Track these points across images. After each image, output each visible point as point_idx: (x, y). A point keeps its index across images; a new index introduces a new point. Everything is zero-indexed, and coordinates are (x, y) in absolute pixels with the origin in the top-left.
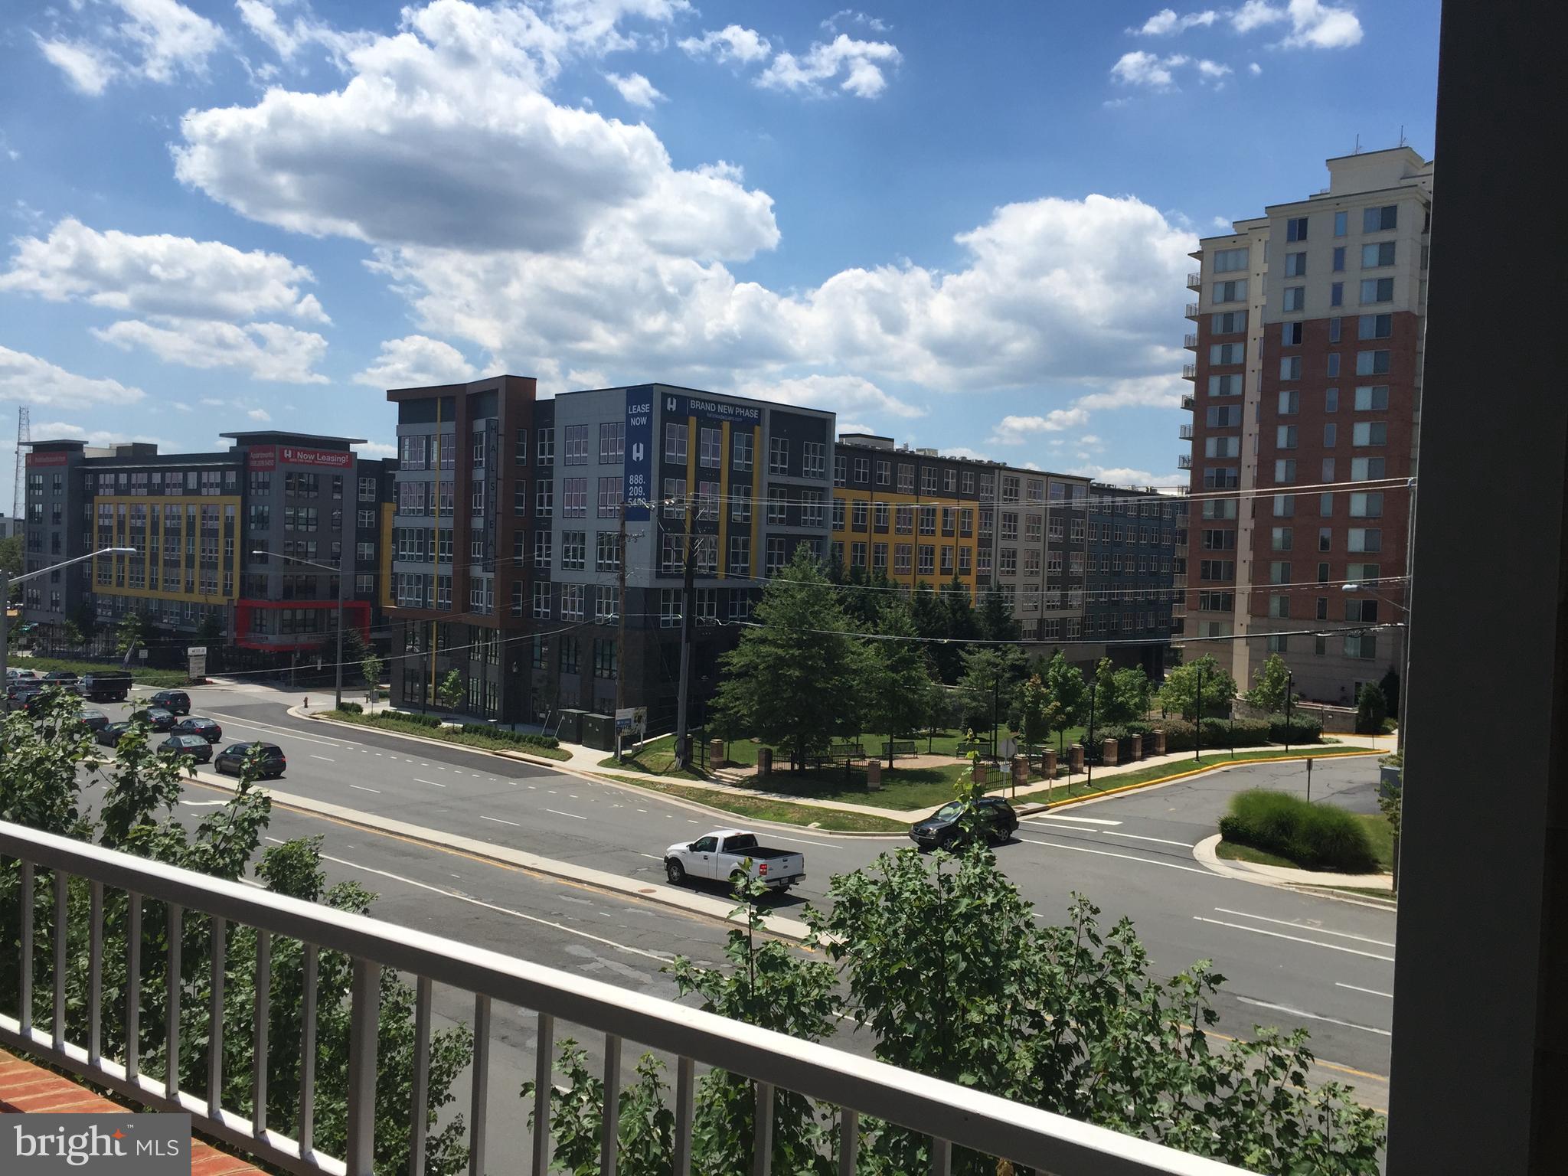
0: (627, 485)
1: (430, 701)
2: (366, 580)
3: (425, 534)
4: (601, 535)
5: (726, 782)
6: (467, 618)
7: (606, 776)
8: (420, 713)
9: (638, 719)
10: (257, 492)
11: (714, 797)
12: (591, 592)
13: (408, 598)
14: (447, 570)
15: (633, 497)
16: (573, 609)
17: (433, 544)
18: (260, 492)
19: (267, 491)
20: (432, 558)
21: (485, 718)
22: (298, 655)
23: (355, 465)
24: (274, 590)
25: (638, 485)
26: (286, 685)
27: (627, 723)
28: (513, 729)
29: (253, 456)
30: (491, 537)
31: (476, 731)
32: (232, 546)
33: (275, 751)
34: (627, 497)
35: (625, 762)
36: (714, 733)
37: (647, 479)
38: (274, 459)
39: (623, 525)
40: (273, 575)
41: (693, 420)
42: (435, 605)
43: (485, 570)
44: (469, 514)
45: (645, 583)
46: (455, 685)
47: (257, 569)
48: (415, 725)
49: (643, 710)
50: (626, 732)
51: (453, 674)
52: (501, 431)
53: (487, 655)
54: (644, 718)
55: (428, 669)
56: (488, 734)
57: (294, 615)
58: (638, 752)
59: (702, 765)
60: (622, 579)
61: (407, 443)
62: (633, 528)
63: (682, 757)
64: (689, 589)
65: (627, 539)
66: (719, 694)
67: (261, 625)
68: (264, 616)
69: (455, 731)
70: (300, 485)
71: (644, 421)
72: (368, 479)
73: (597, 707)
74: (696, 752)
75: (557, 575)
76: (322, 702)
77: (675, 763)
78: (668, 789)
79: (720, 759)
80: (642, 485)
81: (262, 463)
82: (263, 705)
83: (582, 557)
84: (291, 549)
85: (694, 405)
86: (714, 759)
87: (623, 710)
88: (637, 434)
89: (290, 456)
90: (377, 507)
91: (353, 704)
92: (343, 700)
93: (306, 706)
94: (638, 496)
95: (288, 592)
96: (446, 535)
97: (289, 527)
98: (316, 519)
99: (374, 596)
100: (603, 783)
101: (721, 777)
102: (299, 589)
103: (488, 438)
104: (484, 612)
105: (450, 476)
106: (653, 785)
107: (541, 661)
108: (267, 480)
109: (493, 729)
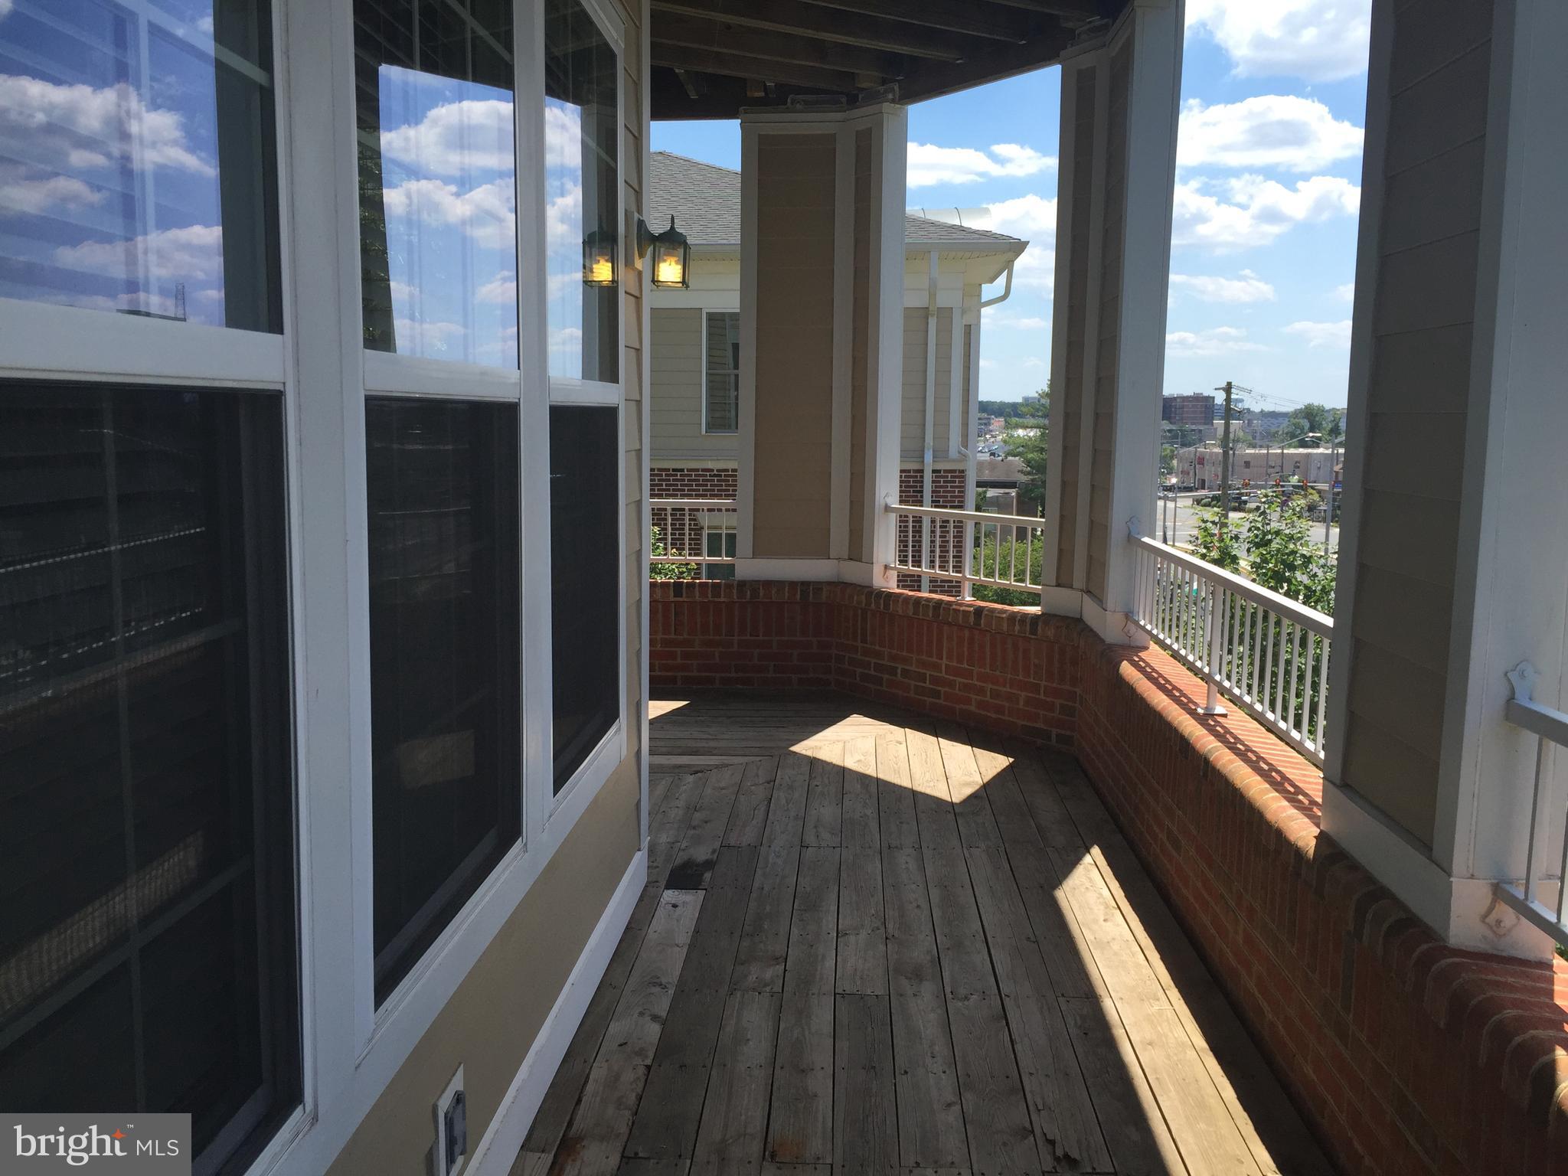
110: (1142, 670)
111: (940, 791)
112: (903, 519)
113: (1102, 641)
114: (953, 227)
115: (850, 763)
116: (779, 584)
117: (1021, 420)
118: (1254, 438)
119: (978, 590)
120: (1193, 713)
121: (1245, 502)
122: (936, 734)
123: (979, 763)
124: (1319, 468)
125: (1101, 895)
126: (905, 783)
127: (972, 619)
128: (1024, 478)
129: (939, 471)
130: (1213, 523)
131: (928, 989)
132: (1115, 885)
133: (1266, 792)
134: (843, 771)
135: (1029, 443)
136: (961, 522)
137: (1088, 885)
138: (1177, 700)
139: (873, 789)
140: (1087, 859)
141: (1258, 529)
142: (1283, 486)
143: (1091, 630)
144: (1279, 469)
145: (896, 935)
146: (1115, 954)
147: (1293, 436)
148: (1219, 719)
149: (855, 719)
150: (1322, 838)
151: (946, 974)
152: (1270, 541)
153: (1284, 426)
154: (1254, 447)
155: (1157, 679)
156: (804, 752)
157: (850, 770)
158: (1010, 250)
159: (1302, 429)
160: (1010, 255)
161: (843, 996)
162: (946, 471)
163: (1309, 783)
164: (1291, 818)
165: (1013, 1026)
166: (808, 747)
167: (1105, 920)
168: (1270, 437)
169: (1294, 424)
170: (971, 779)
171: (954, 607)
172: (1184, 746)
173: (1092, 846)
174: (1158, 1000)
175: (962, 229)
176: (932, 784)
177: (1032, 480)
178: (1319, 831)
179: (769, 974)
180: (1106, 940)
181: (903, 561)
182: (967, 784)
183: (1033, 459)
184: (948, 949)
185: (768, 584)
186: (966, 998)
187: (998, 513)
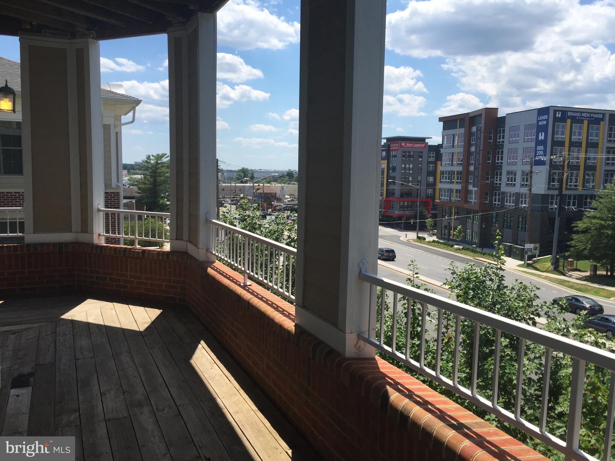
0: (536, 151)
1: (451, 237)
2: (430, 191)
3: (451, 173)
4: (523, 172)
5: (574, 278)
6: (466, 206)
7: (519, 271)
8: (446, 242)
9: (535, 249)
10: (392, 159)
11: (567, 283)
12: (518, 196)
13: (445, 198)
14: (459, 187)
15: (538, 156)
16: (510, 203)
17: (454, 177)
18: (393, 158)
19: (395, 158)
20: (454, 182)
21: (472, 244)
22: (405, 218)
23: (427, 147)
24: (397, 194)
25: (541, 150)
26: (401, 229)
27: (530, 250)
28: (482, 250)
29: (391, 145)
30: (476, 174)
31: (467, 249)
32: (384, 179)
33: (393, 251)
34: (535, 156)
35: (529, 266)
36: (569, 257)
37: (545, 147)
38: (398, 146)
39: (532, 167)
40: (397, 189)
41: (569, 121)
42: (454, 200)
43: (474, 187)
44: (469, 164)
45: (542, 192)
46: (460, 231)
47: (391, 187)
48: (444, 246)
49: (538, 245)
50: (529, 253)
51: (459, 227)
52: (482, 131)
53: (473, 220)
54: (538, 248)
55: (451, 225)
56: (472, 251)
57: (404, 204)
58: (535, 262)
59: (563, 270)
60: (530, 190)
61: (446, 138)
62: (536, 169)
63: (554, 266)
64: (561, 194)
65: (533, 173)
66: (573, 240)
67: (393, 207)
68: (394, 204)
69: (459, 249)
70: (407, 156)
71: (545, 123)
72: (432, 153)
73: (519, 243)
74: (561, 264)
75: (504, 189)
76: (412, 235)
77: (551, 268)
78: (546, 278)
79: (572, 268)
80: (543, 150)
81: (394, 148)
82: (391, 236)
83: (515, 181)
84: (404, 179)
85: (570, 114)
86: (569, 267)
87: (528, 245)
88: (542, 129)
89: (404, 145)
90: (435, 163)
91: (422, 237)
92: (419, 235)
93: (406, 237)
94: (540, 155)
95: (402, 195)
96: (459, 173)
97: (403, 171)
98: (413, 168)
99: (433, 197)
100: (518, 273)
101: (572, 275)
102: (406, 194)
103: (477, 134)
104: (473, 203)
105: (462, 150)
106: (539, 276)
107: (496, 223)
108: (396, 154)
109: (474, 249)
110: (216, 270)
111: (134, 328)
112: (107, 214)
113: (198, 260)
114: (108, 91)
115: (91, 320)
116: (47, 245)
117: (134, 171)
118: (225, 180)
119: (141, 243)
120: (239, 285)
121: (223, 204)
122: (127, 303)
123: (148, 313)
124: (248, 191)
125: (208, 359)
126: (118, 325)
127: (141, 255)
128: (138, 195)
129: (108, 193)
130: (227, 213)
131: (146, 410)
132: (212, 354)
133: (273, 312)
134: (88, 324)
135: (140, 181)
136: (119, 214)
137: (202, 356)
138: (232, 281)
139: (104, 330)
140: (200, 346)
141: (242, 214)
142: (236, 198)
143: (192, 256)
144: (235, 192)
145: (128, 390)
146: (218, 381)
147: (238, 179)
148: (249, 287)
149: (89, 301)
150: (296, 326)
151: (153, 402)
152: (246, 219)
153: (235, 175)
154: (225, 183)
155: (223, 274)
156: (67, 318)
157: (91, 323)
158: (134, 103)
159: (241, 176)
160: (135, 105)
161: (109, 420)
162: (111, 193)
163: (286, 307)
164: (284, 320)
165: (184, 417)
166: (68, 316)
167: (211, 369)
168: (230, 180)
169: (238, 175)
170: (147, 321)
171: (133, 250)
172: (239, 298)
173: (200, 341)
174: (237, 395)
175: (113, 93)
176: (130, 325)
177: (142, 196)
178: (294, 323)
179: (72, 418)
180: (213, 376)
181: (107, 231)
182: (145, 323)
183: (141, 187)
184: (151, 392)
185: (42, 245)
186: (163, 410)
187: (128, 210)
